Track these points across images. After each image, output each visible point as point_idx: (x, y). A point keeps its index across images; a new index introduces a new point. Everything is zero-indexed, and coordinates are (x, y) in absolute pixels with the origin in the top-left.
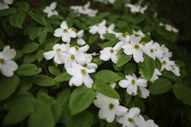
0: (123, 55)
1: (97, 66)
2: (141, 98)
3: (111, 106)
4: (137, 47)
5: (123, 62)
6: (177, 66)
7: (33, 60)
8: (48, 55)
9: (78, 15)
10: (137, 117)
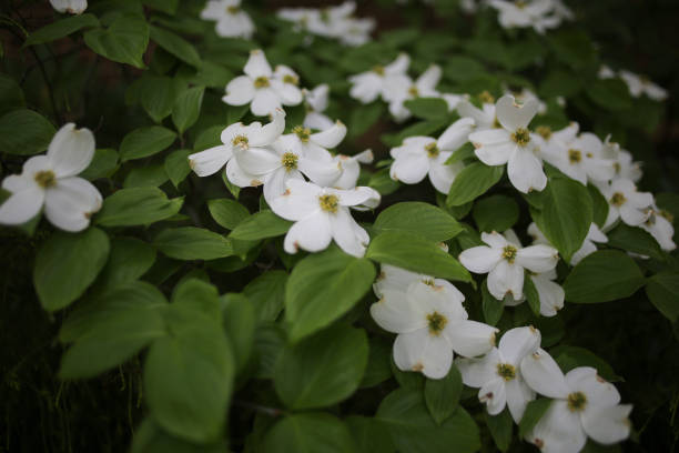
0: (472, 165)
1: (379, 198)
2: (539, 317)
3: (436, 323)
4: (520, 138)
5: (473, 190)
6: (664, 216)
8: (205, 162)
9: (308, 41)
10: (529, 357)
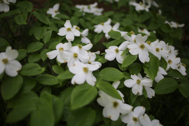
0: (128, 55)
1: (101, 65)
2: (147, 98)
3: (116, 104)
4: (142, 47)
5: (129, 62)
6: (183, 65)
7: (37, 59)
8: (51, 55)
9: (84, 14)
10: (142, 116)
